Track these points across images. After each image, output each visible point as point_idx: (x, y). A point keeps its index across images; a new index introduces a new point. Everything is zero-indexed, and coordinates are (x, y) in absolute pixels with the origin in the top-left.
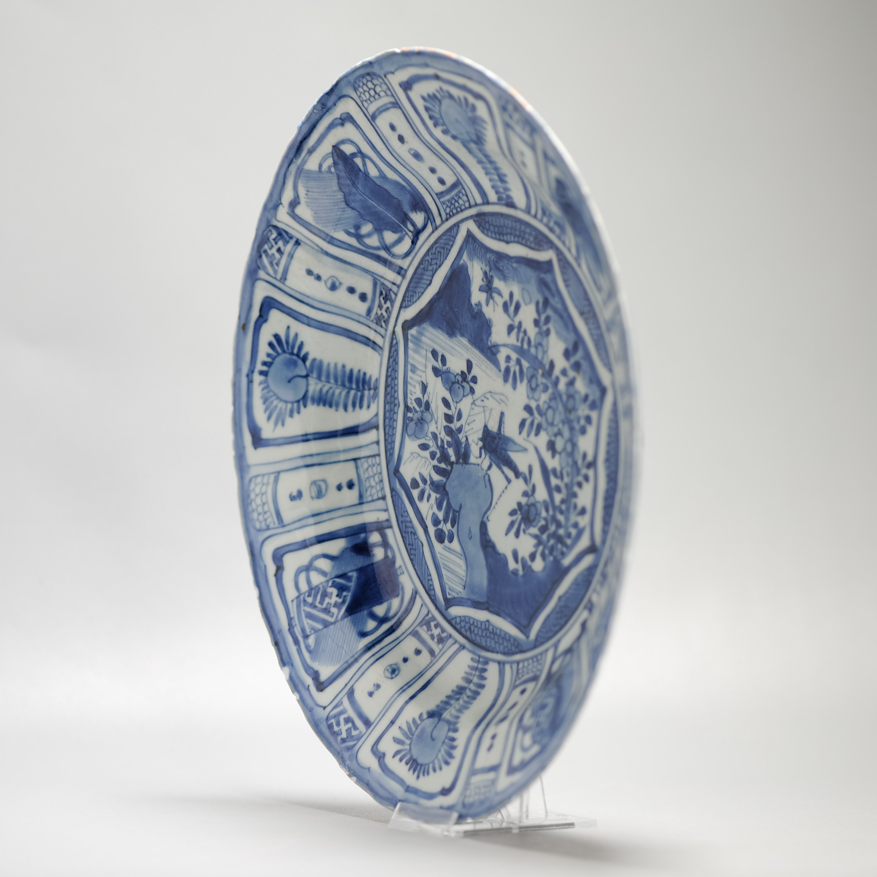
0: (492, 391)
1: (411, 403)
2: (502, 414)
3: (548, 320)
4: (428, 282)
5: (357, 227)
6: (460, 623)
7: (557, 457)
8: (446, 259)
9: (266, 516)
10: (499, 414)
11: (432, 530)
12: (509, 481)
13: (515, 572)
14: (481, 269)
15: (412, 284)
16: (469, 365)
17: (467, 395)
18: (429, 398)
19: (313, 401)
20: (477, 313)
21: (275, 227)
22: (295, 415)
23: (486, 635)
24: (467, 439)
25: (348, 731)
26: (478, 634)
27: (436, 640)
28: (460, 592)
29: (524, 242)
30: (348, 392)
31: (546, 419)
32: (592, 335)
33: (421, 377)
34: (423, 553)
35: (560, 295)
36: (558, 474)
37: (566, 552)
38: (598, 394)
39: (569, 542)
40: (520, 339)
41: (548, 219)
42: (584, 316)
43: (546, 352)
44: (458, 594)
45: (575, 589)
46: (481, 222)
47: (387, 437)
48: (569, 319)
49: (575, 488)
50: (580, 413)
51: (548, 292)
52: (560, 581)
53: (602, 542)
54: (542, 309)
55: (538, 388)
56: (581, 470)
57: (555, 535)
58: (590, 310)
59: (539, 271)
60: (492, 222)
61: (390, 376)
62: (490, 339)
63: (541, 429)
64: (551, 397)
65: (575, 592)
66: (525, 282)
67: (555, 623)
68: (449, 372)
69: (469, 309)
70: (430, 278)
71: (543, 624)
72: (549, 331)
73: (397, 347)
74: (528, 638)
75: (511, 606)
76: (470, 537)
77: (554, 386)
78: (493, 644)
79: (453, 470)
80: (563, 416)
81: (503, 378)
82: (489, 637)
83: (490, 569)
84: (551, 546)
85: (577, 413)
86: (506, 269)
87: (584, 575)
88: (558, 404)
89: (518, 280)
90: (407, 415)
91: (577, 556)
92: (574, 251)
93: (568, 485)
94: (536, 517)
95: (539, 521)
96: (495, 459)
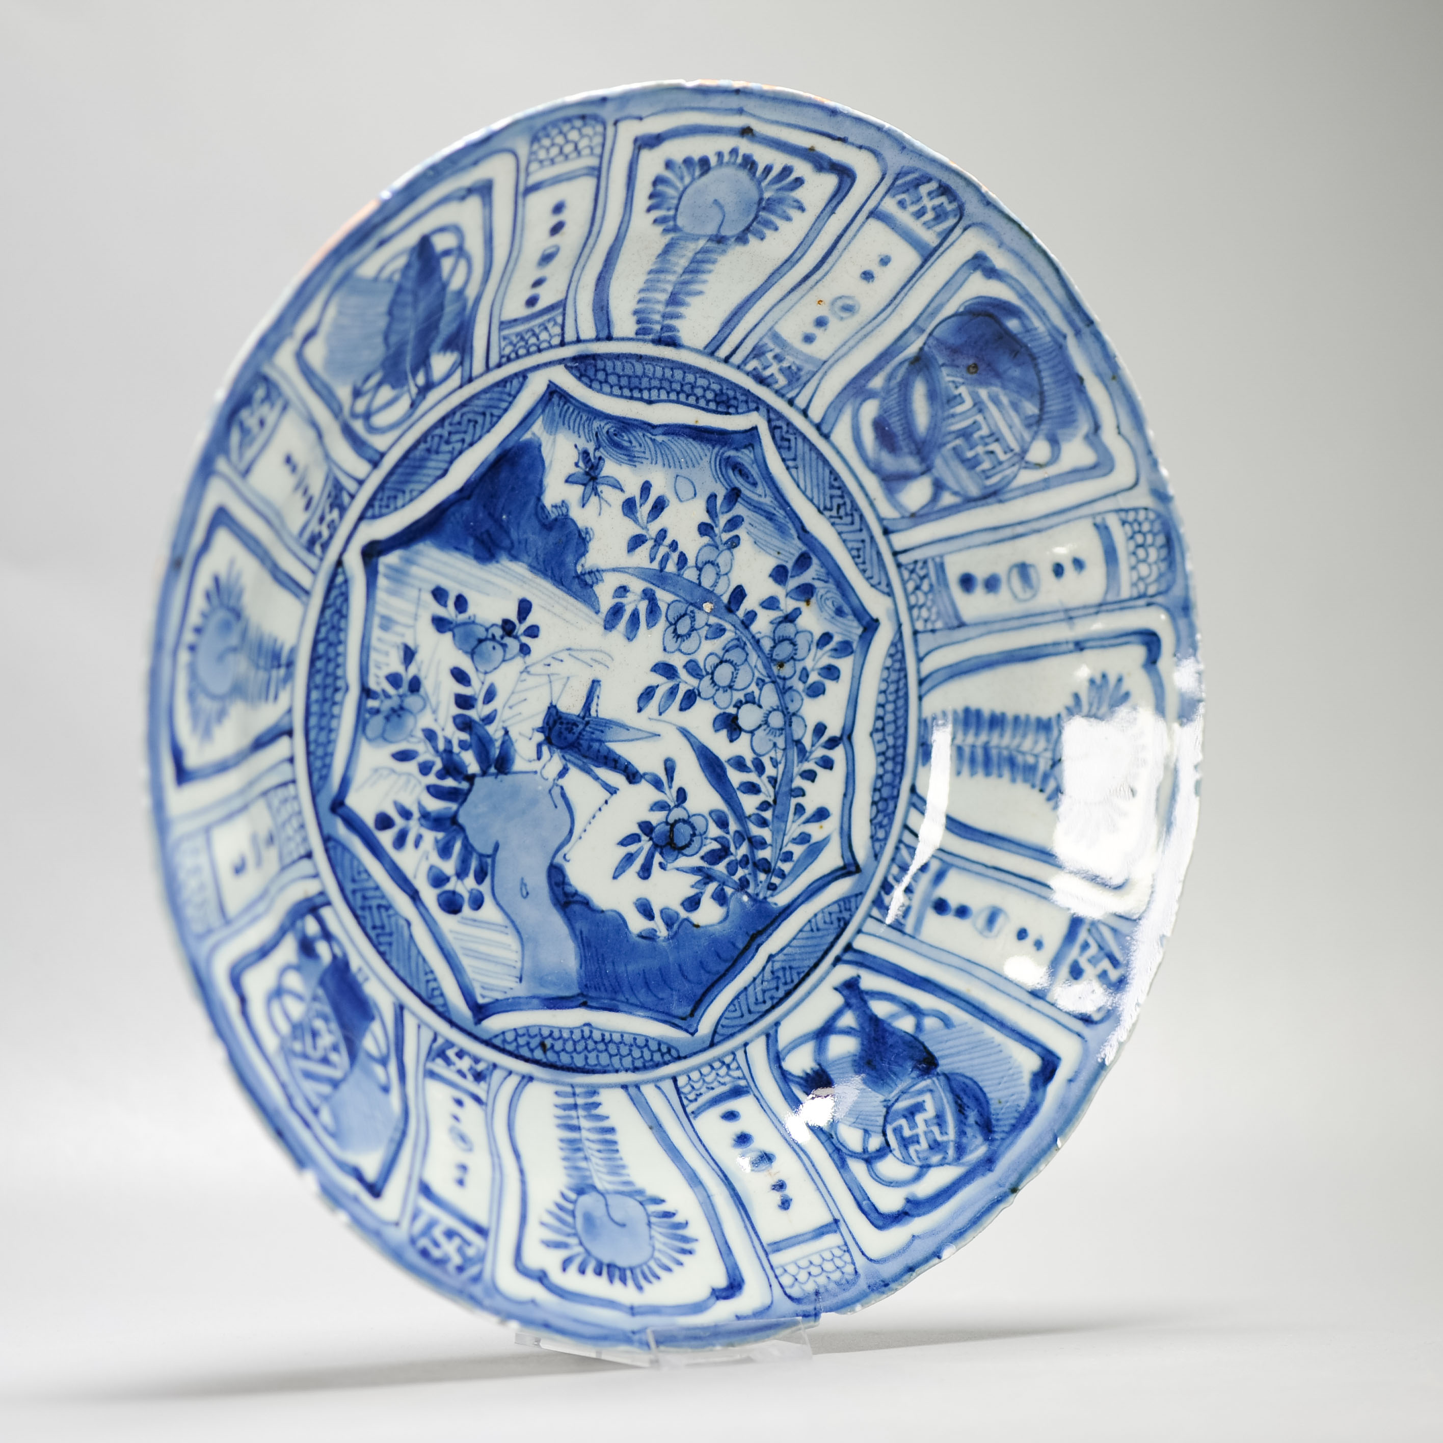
0: (573, 647)
1: (378, 683)
2: (595, 683)
3: (735, 523)
4: (439, 473)
5: (367, 378)
6: (516, 1040)
7: (744, 738)
8: (488, 431)
10: (590, 682)
11: (429, 895)
12: (612, 790)
13: (649, 936)
14: (576, 446)
15: (394, 478)
16: (525, 608)
17: (514, 658)
18: (419, 670)
20: (556, 519)
21: (266, 379)
22: (224, 718)
23: (586, 1048)
24: (507, 733)
26: (564, 1050)
27: (470, 1077)
28: (512, 989)
29: (692, 400)
31: (713, 682)
32: (844, 541)
33: (403, 635)
34: (411, 936)
35: (770, 483)
36: (749, 764)
37: (781, 884)
38: (859, 631)
39: (786, 867)
40: (659, 557)
41: (765, 364)
42: (827, 513)
43: (726, 574)
44: (505, 993)
45: (807, 938)
46: (585, 370)
47: (312, 747)
48: (790, 518)
49: (798, 782)
50: (809, 663)
51: (741, 480)
52: (769, 931)
53: (872, 855)
54: (721, 506)
55: (694, 634)
56: (811, 752)
57: (750, 861)
58: (845, 504)
59: (723, 446)
60: (614, 368)
61: (323, 640)
62: (583, 561)
63: (698, 698)
64: (731, 644)
65: (809, 942)
66: (684, 465)
67: (760, 999)
68: (474, 622)
69: (536, 514)
70: (444, 466)
71: (729, 1005)
72: (736, 540)
73: (347, 587)
74: (692, 1034)
75: (643, 990)
76: (525, 893)
77: (741, 627)
78: (604, 1059)
79: (475, 788)
80: (761, 672)
81: (602, 623)
82: (593, 1050)
83: (582, 939)
84: (740, 879)
85: (799, 666)
86: (637, 445)
87: (830, 914)
88: (747, 654)
89: (666, 462)
90: (365, 704)
91: (810, 886)
92: (816, 413)
93: (779, 780)
94: (694, 839)
95: (702, 846)
96: (576, 758)
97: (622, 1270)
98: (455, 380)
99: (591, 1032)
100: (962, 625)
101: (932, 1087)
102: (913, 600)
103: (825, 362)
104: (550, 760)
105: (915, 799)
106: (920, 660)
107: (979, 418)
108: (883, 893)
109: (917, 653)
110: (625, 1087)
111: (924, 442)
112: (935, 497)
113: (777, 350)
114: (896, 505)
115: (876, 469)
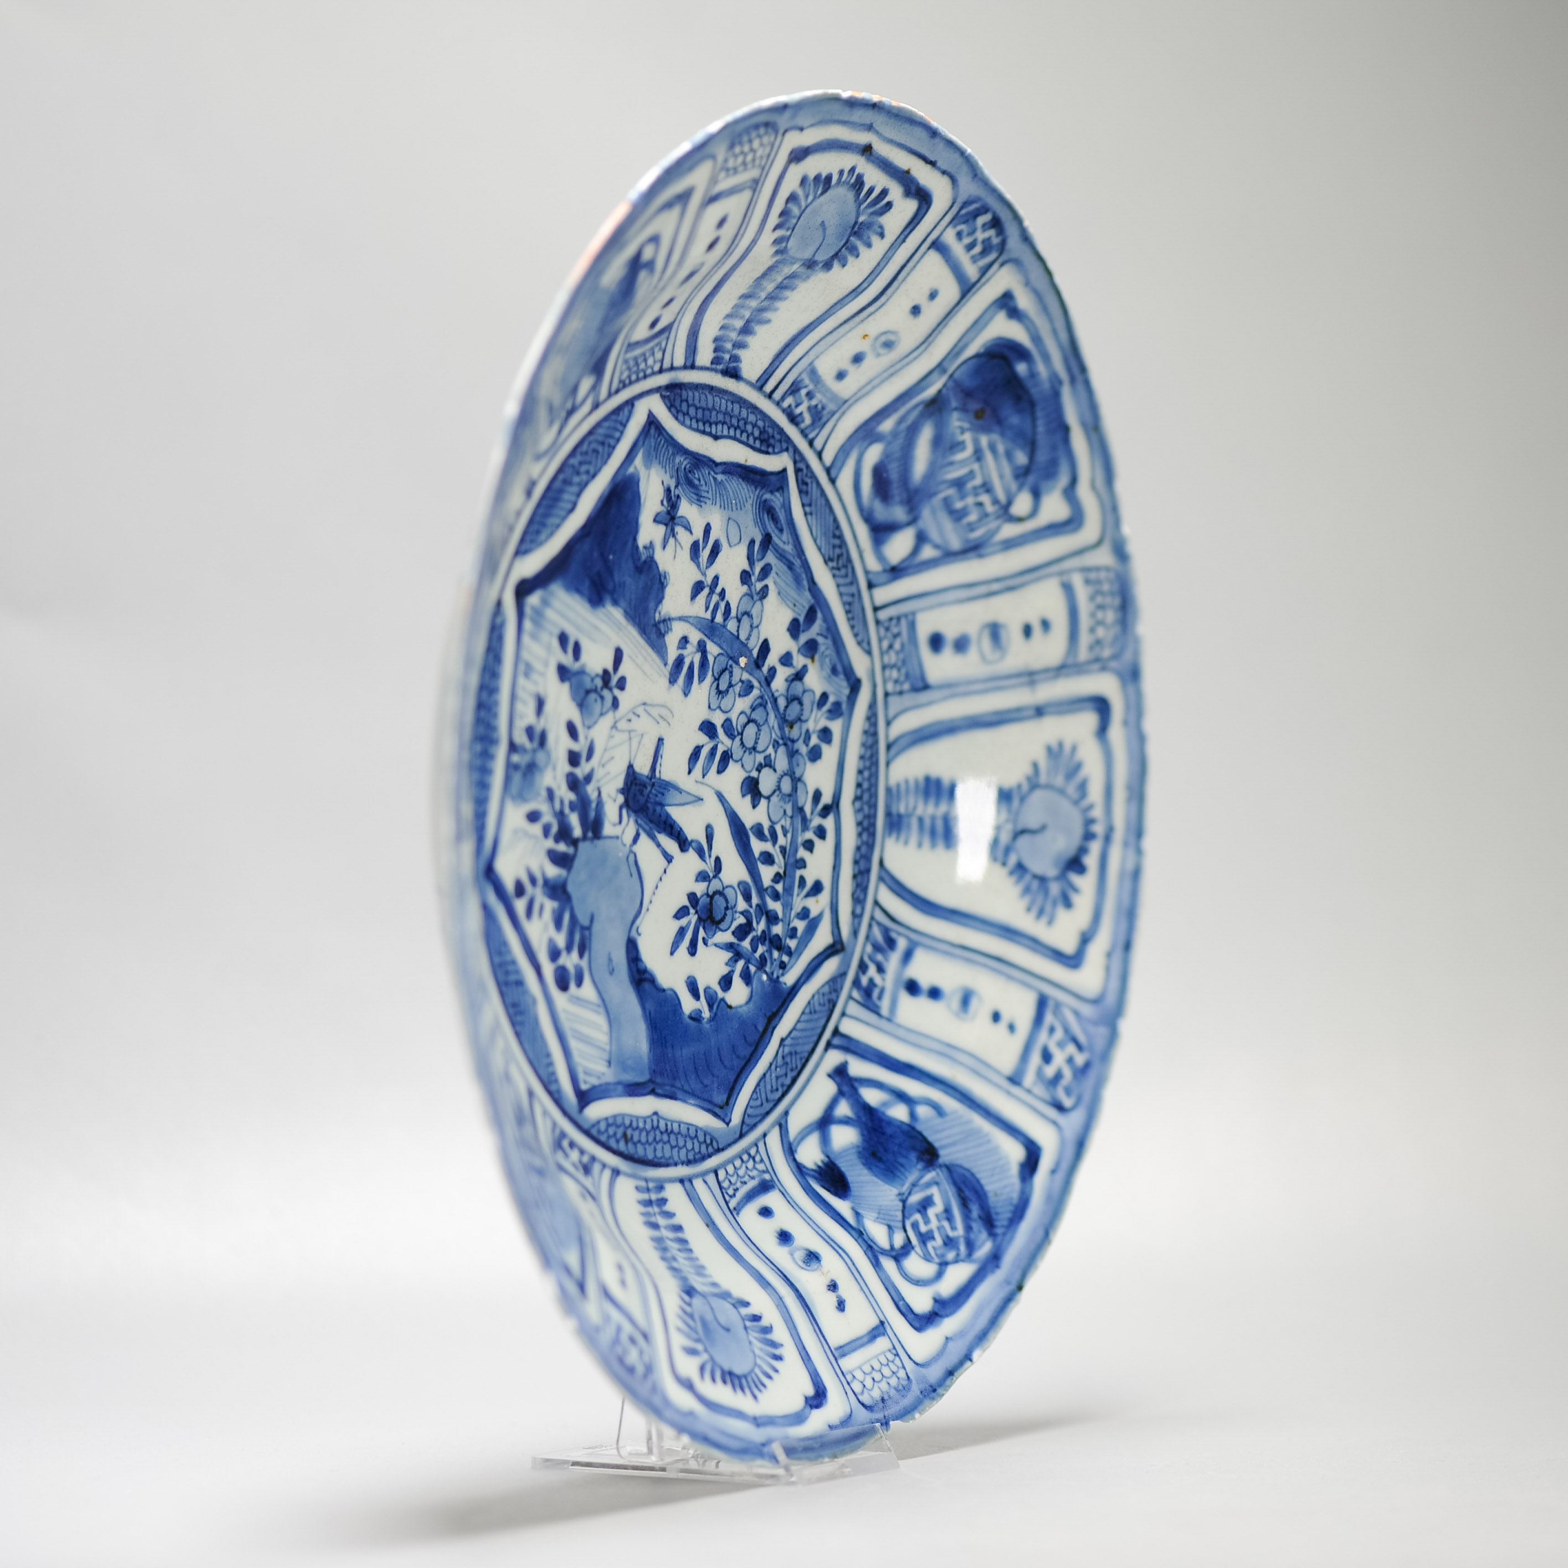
0: (648, 701)
1: (520, 736)
2: (661, 740)
3: (766, 571)
4: (569, 506)
6: (607, 1130)
7: (763, 804)
8: (605, 462)
10: (657, 740)
11: (548, 970)
12: (669, 858)
13: (696, 1017)
14: (663, 483)
15: (541, 510)
16: (618, 656)
17: (608, 712)
18: (546, 722)
20: (645, 562)
23: (655, 1139)
24: (600, 793)
26: (639, 1141)
27: (581, 1170)
28: (604, 1074)
29: (744, 437)
31: (742, 743)
32: (841, 594)
33: (537, 684)
34: (537, 1016)
35: (792, 530)
36: (766, 832)
37: (789, 962)
38: (847, 691)
39: (793, 944)
40: (712, 606)
41: (799, 401)
42: (830, 564)
43: (757, 626)
44: (600, 1078)
45: (807, 1021)
46: (674, 400)
48: (804, 569)
49: (801, 853)
50: (811, 725)
51: (772, 525)
52: (781, 1013)
53: (853, 932)
54: (758, 552)
55: (731, 690)
56: (811, 821)
57: (767, 938)
58: (842, 554)
59: (762, 488)
60: (694, 399)
61: (485, 687)
62: (660, 607)
63: (731, 760)
64: (756, 703)
65: (809, 1025)
66: (734, 507)
67: (775, 1086)
68: (584, 672)
69: (632, 555)
70: (574, 498)
71: (753, 1092)
72: (766, 590)
73: (503, 631)
74: (728, 1124)
75: (693, 1076)
76: (611, 969)
77: (764, 685)
78: (667, 1151)
79: (578, 854)
80: (777, 733)
81: (668, 676)
82: (660, 1141)
83: (651, 1020)
84: (760, 957)
85: (804, 728)
86: (704, 483)
87: (824, 995)
88: (768, 714)
89: (722, 503)
90: (511, 758)
91: (810, 964)
92: (828, 457)
93: (788, 850)
94: (728, 912)
95: (733, 920)
96: (645, 822)
97: (739, 1377)
98: (590, 403)
99: (658, 1121)
100: (926, 687)
101: (937, 1179)
102: (886, 659)
103: (846, 401)
104: (627, 824)
105: (884, 874)
106: (888, 724)
107: (976, 467)
108: (860, 973)
109: (886, 715)
111: (917, 491)
112: (916, 550)
113: (811, 387)
114: (880, 557)
115: (868, 518)
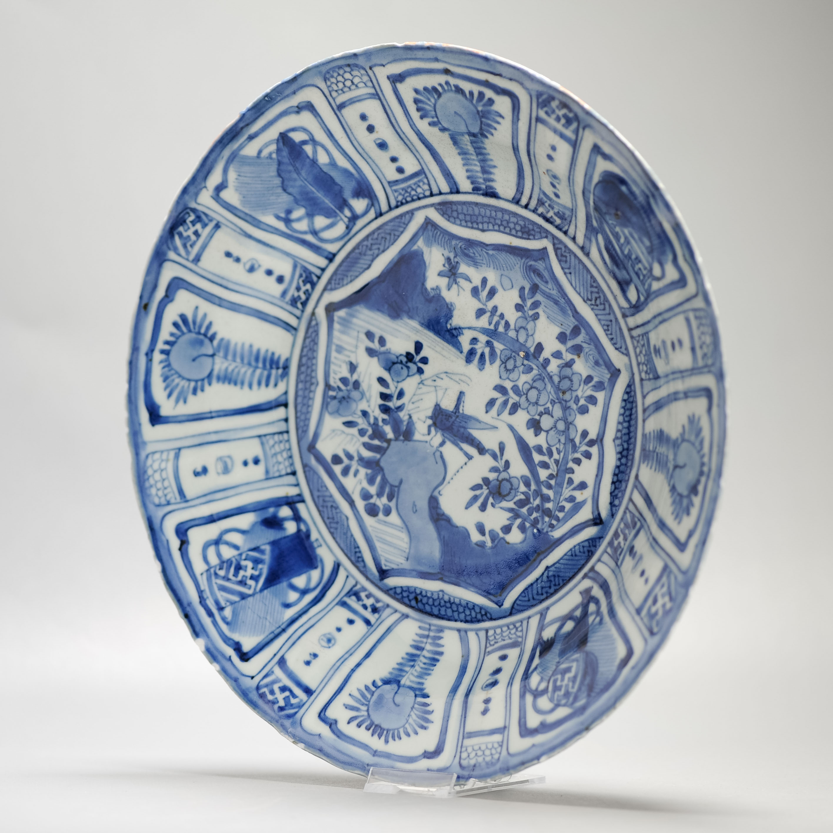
0: (449, 371)
1: (335, 382)
2: (462, 394)
3: (536, 305)
4: (366, 266)
5: (289, 212)
6: (401, 593)
7: (543, 435)
8: (392, 244)
9: (166, 492)
10: (458, 393)
11: (360, 504)
12: (470, 458)
13: (481, 545)
14: (443, 255)
15: (342, 268)
16: (419, 346)
17: (413, 375)
18: (359, 377)
19: (219, 379)
20: (433, 297)
21: (194, 210)
22: (199, 392)
23: (440, 604)
24: (410, 417)
25: (286, 699)
26: (427, 603)
27: (369, 609)
28: (402, 564)
29: (507, 230)
30: (254, 371)
31: (527, 399)
32: (599, 320)
33: (349, 357)
34: (348, 526)
35: (556, 282)
36: (545, 450)
37: (557, 525)
38: (608, 376)
39: (561, 515)
40: (494, 322)
41: (547, 210)
42: (589, 302)
43: (532, 335)
44: (398, 565)
45: (569, 560)
46: (446, 211)
47: (299, 414)
48: (568, 304)
49: (571, 465)
50: (579, 393)
51: (538, 279)
52: (548, 552)
53: (611, 514)
54: (528, 294)
55: (516, 369)
56: (579, 448)
57: (541, 508)
58: (600, 297)
59: (526, 259)
60: (462, 210)
61: (305, 356)
62: (450, 322)
63: (519, 408)
64: (536, 378)
65: (570, 562)
66: (505, 269)
67: (540, 592)
68: (389, 353)
69: (422, 293)
70: (369, 262)
71: (522, 593)
72: (537, 315)
73: (318, 328)
74: (500, 606)
76: (415, 511)
77: (541, 368)
78: (449, 612)
79: (391, 447)
80: (553, 396)
81: (465, 359)
82: (443, 606)
83: (444, 541)
84: (534, 519)
85: (574, 394)
86: (478, 255)
87: (583, 547)
88: (545, 385)
89: (495, 266)
90: (328, 393)
91: (573, 528)
92: (580, 239)
93: (560, 462)
94: (512, 491)
95: (515, 496)
96: (450, 436)
98: (372, 214)
99: (443, 595)
100: (658, 377)
101: (579, 658)
102: (640, 359)
103: (572, 210)
104: (435, 436)
105: (637, 484)
106: (644, 397)
107: (630, 247)
108: (614, 539)
109: (642, 392)
110: (459, 630)
112: (638, 296)
113: (549, 202)
114: (627, 300)
115: (615, 277)
